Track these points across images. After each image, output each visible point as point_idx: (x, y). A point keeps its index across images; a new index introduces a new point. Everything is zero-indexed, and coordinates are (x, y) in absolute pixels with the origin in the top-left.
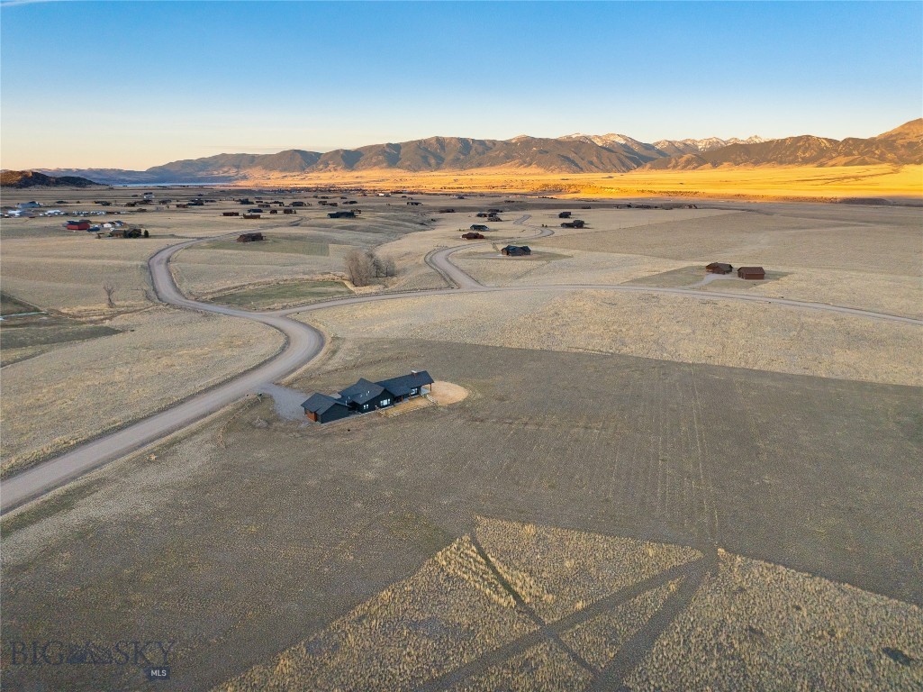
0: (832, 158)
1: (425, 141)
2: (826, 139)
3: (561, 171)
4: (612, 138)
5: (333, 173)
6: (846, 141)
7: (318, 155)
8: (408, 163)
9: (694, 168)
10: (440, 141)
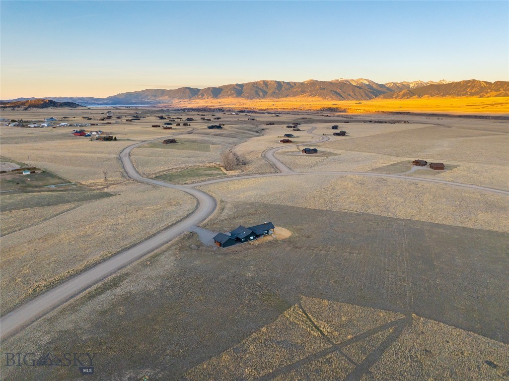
0: (487, 93)
1: (257, 82)
2: (484, 82)
3: (333, 99)
4: (361, 81)
5: (207, 100)
6: (496, 83)
7: (198, 90)
8: (248, 95)
9: (408, 98)
10: (265, 83)
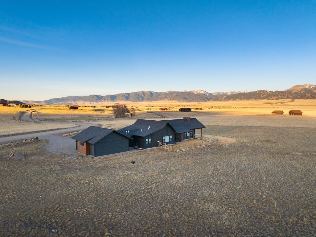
0: (272, 97)
1: (138, 92)
2: (269, 91)
3: (183, 102)
4: (199, 91)
5: (107, 102)
6: (276, 92)
7: (102, 96)
8: (132, 99)
9: (227, 101)
10: (143, 92)
